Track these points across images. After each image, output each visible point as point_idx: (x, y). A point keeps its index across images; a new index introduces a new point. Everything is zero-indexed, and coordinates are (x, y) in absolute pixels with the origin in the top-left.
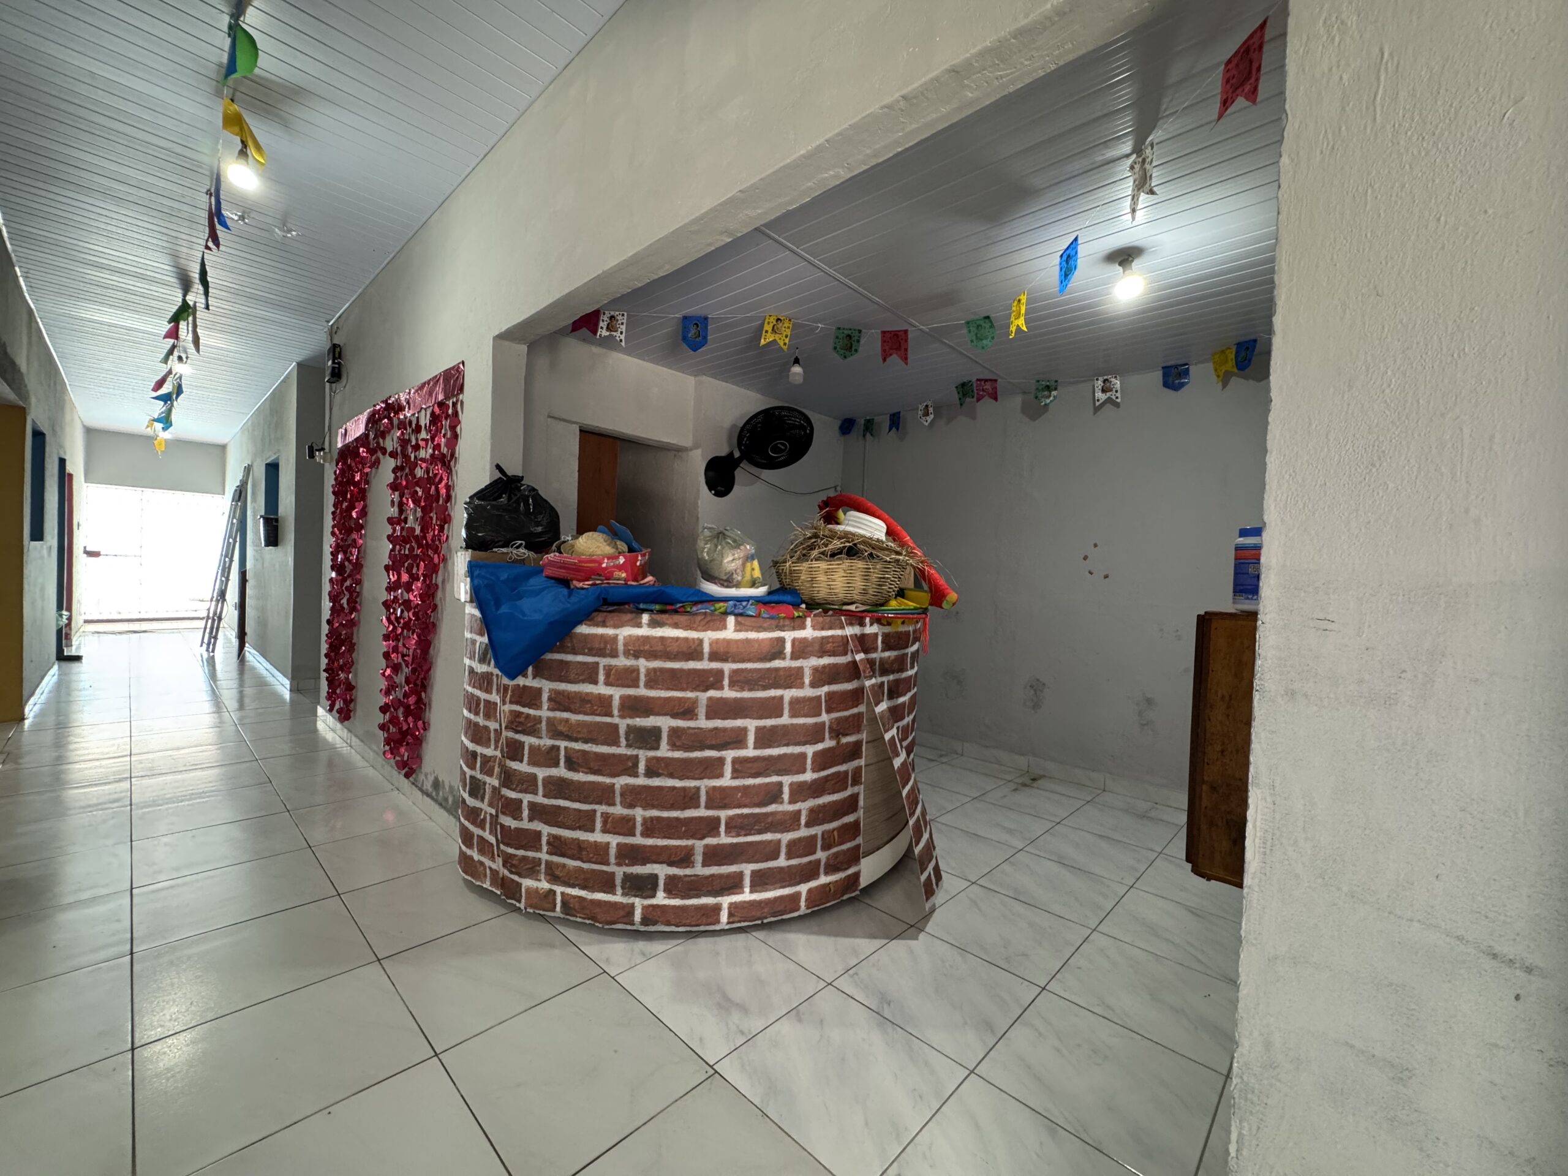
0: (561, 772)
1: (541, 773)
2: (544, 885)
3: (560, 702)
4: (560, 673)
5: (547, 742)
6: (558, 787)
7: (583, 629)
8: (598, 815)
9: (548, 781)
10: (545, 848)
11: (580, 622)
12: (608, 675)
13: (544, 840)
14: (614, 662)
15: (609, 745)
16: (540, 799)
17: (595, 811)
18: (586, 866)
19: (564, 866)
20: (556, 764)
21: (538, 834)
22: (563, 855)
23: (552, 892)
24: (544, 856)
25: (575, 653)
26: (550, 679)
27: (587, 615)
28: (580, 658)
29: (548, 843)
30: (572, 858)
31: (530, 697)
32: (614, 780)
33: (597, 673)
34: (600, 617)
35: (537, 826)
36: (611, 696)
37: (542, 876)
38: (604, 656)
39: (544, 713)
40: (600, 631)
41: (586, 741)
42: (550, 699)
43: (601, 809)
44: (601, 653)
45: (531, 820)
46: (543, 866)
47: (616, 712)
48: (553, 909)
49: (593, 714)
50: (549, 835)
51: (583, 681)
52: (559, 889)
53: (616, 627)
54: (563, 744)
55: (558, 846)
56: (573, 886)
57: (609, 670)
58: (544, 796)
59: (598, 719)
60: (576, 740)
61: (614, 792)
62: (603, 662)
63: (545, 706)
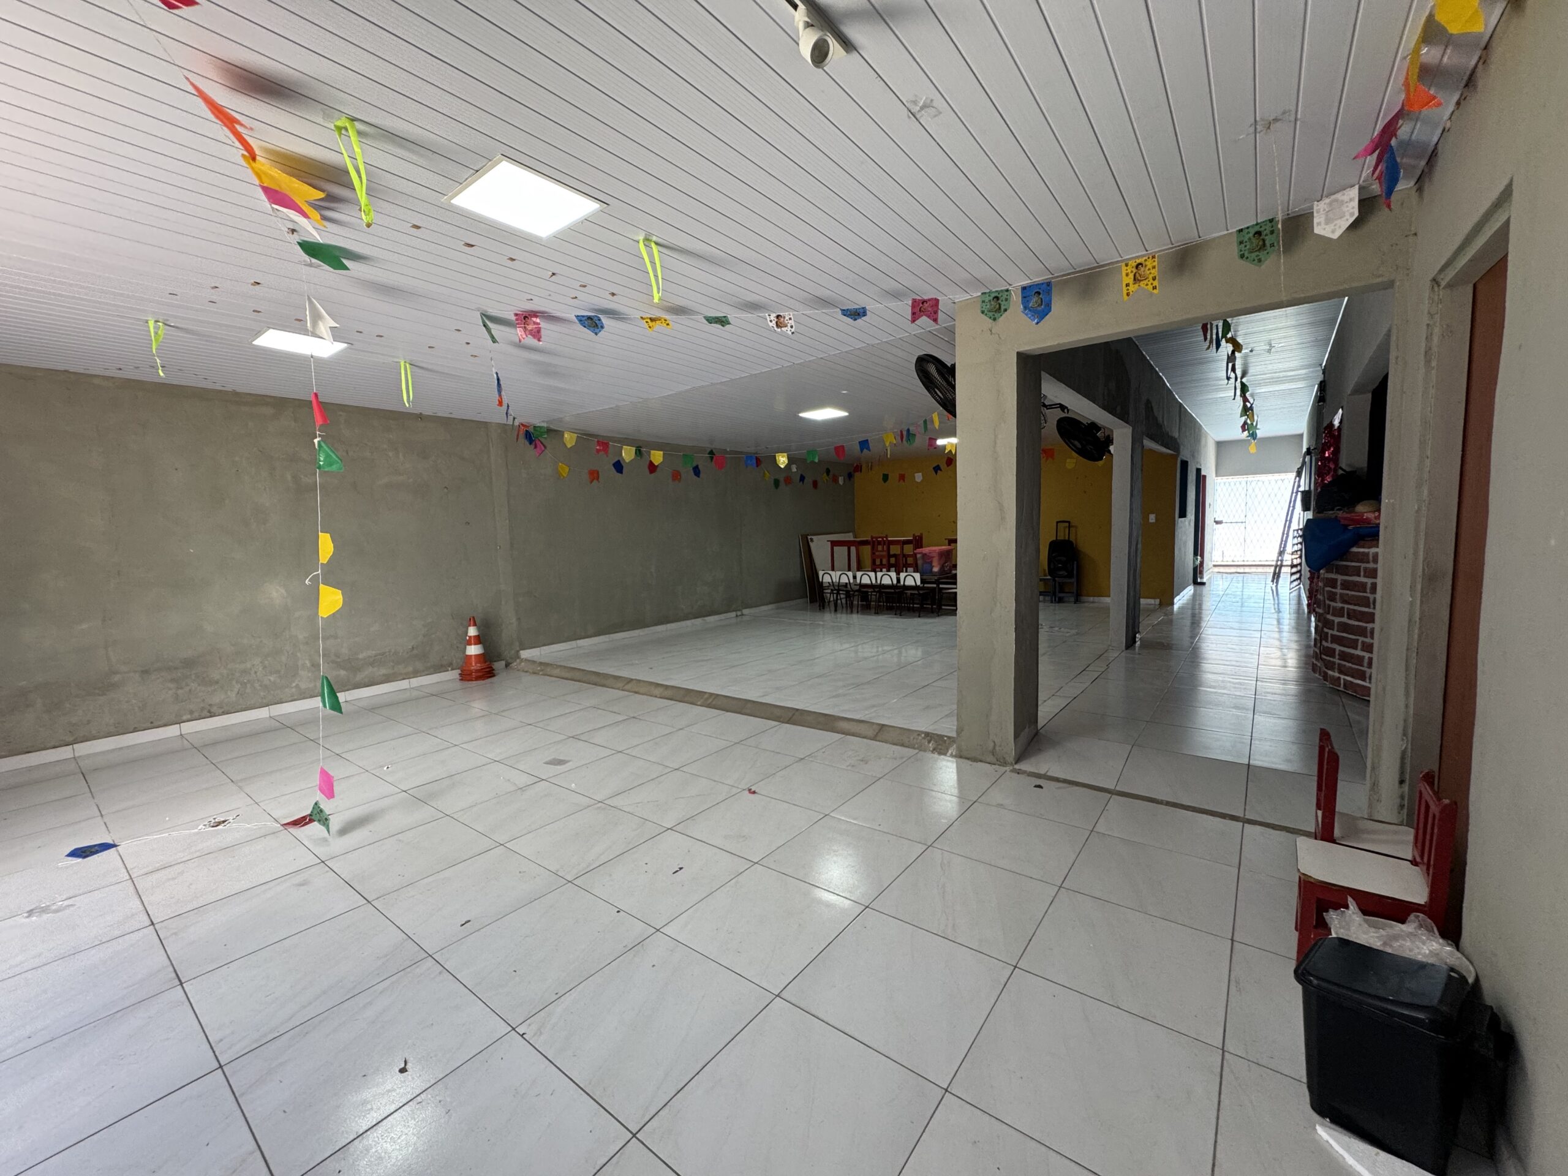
0: (1345, 620)
1: (1337, 620)
2: (1337, 675)
3: (1346, 585)
4: (1345, 571)
5: (1340, 605)
6: (1344, 627)
7: (1355, 549)
8: (1360, 641)
9: (1339, 624)
10: (1337, 657)
11: (1353, 546)
12: (1365, 573)
13: (1337, 653)
14: (1367, 565)
15: (1366, 607)
16: (1335, 633)
17: (1358, 640)
18: (1354, 666)
19: (1345, 665)
20: (1343, 616)
21: (1334, 650)
22: (1345, 661)
23: (1339, 678)
24: (1337, 661)
25: (1352, 561)
26: (1342, 574)
27: (1355, 543)
28: (1353, 564)
29: (1339, 655)
30: (1349, 662)
31: (1333, 583)
32: (1367, 625)
33: (1360, 572)
34: (1362, 543)
35: (1335, 646)
36: (1366, 583)
37: (1336, 671)
38: (1364, 562)
39: (1339, 591)
40: (1362, 550)
41: (1355, 605)
42: (1342, 584)
43: (1361, 639)
44: (1362, 561)
45: (1332, 643)
46: (1337, 666)
47: (1368, 591)
48: (1339, 686)
49: (1359, 591)
50: (1340, 650)
51: (1354, 575)
52: (1342, 677)
53: (1369, 548)
54: (1346, 606)
55: (1344, 656)
56: (1348, 676)
57: (1365, 569)
58: (1337, 631)
59: (1361, 594)
60: (1351, 604)
61: (1366, 631)
62: (1363, 565)
63: (1339, 588)
